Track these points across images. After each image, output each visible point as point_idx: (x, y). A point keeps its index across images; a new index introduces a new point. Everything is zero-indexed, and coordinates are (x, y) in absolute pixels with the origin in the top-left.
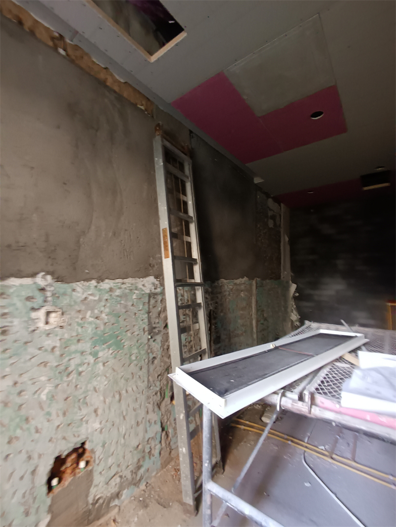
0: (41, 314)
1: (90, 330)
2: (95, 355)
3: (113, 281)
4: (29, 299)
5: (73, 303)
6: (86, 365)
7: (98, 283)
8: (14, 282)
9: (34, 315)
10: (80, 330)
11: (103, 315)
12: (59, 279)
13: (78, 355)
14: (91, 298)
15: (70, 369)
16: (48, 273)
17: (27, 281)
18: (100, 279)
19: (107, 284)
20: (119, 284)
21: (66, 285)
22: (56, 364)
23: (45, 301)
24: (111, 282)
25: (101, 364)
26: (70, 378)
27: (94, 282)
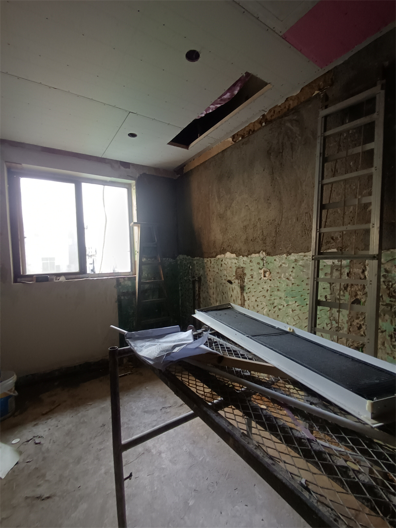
0: (262, 271)
1: (284, 285)
2: (287, 302)
3: (297, 254)
4: (258, 263)
5: (275, 268)
6: (282, 306)
7: (287, 256)
8: (253, 255)
9: (260, 271)
10: (278, 284)
11: (291, 278)
12: (268, 254)
13: (278, 298)
14: (284, 265)
15: (275, 305)
16: (264, 251)
17: (257, 255)
18: (289, 253)
19: (293, 257)
20: (302, 257)
21: (271, 257)
22: (269, 299)
23: (263, 265)
24: (296, 255)
25: (291, 310)
26: (275, 309)
27: (285, 255)
